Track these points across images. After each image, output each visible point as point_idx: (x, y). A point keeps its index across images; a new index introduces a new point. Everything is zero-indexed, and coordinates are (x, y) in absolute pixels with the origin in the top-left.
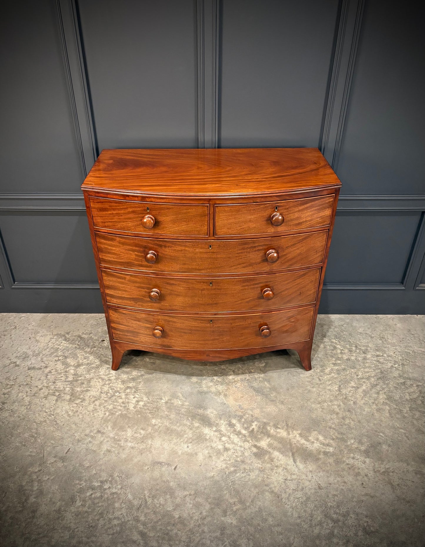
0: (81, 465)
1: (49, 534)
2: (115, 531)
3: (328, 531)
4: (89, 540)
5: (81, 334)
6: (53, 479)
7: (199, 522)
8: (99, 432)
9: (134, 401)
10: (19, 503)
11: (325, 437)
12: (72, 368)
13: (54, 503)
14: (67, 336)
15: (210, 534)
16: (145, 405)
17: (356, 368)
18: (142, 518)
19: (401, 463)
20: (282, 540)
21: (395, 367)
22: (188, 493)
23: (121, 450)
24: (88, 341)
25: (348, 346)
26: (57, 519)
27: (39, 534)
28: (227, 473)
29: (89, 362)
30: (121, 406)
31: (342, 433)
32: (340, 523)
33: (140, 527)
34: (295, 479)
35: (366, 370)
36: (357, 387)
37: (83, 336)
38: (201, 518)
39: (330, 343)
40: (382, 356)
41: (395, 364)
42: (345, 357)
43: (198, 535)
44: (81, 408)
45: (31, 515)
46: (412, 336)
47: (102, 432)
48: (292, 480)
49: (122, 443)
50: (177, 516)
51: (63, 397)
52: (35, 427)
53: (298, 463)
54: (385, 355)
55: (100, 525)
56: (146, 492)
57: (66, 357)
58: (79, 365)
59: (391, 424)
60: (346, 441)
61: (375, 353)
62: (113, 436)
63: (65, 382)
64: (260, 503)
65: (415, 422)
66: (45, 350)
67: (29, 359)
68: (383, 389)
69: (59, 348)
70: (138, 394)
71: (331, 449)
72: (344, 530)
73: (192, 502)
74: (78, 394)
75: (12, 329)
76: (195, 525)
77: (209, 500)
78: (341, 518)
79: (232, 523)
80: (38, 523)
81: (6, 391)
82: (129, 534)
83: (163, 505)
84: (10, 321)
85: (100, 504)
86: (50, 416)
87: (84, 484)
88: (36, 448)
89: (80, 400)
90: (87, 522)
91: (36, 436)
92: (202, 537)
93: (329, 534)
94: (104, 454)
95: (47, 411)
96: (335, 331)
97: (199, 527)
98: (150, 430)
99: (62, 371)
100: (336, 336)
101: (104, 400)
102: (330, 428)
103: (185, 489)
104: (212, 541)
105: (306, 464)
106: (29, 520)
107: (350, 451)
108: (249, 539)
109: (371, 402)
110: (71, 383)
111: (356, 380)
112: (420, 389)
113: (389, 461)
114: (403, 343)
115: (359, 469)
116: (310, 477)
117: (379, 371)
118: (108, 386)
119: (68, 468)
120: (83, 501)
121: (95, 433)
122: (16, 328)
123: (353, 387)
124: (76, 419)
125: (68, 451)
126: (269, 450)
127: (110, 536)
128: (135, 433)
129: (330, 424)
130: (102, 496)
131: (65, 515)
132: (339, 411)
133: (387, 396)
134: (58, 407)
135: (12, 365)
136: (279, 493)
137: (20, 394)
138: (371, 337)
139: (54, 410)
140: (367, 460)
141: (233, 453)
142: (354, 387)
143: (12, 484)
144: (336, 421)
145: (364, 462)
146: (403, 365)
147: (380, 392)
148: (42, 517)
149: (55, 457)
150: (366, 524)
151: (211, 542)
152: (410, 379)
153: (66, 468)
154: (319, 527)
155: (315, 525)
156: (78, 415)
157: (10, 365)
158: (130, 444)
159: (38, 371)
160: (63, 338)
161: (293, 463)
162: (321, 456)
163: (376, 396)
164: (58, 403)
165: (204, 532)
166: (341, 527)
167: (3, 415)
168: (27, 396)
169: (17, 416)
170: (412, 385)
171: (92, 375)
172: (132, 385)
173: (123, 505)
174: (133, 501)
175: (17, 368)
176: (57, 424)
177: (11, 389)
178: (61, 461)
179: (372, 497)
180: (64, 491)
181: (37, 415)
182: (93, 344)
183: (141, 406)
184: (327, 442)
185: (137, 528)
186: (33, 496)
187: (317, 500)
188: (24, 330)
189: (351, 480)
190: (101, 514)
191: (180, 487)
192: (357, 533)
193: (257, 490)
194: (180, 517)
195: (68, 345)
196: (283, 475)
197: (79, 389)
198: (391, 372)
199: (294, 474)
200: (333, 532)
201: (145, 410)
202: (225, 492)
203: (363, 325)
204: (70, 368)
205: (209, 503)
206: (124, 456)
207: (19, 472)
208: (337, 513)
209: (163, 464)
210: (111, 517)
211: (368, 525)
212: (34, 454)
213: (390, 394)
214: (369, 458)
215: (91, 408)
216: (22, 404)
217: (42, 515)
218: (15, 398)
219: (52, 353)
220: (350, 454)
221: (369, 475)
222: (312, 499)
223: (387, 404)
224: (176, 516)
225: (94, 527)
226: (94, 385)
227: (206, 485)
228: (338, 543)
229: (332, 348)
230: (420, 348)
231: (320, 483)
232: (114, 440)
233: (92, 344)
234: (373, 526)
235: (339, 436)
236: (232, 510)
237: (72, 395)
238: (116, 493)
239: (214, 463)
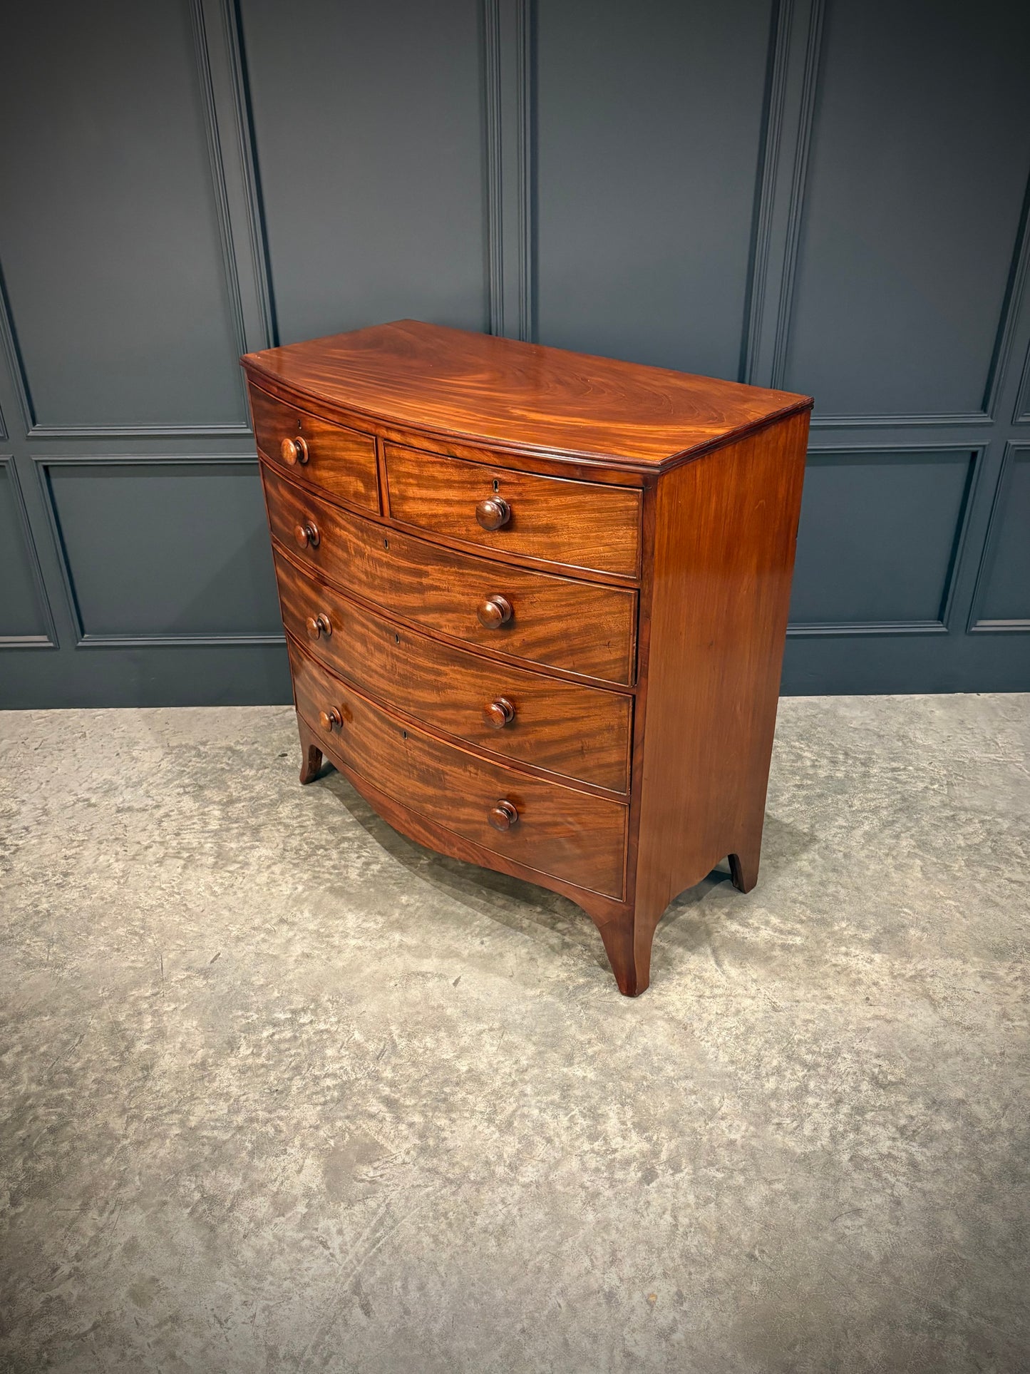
0: (245, 982)
1: (184, 1108)
2: (328, 1098)
3: (795, 1085)
4: (273, 1116)
5: (232, 744)
6: (186, 1008)
7: (513, 1077)
8: (282, 921)
9: (359, 863)
10: (112, 1053)
11: (785, 919)
12: (215, 807)
13: (190, 1051)
14: (202, 748)
15: (539, 1098)
16: (383, 870)
17: (846, 793)
18: (388, 1074)
19: (950, 961)
20: (696, 1103)
21: (934, 790)
22: (486, 1027)
23: (334, 953)
24: (250, 756)
25: (828, 753)
26: (200, 1080)
27: (160, 1108)
28: (571, 988)
29: (253, 794)
30: (331, 874)
31: (820, 911)
32: (821, 1070)
33: (384, 1091)
34: (721, 996)
35: (870, 796)
36: (852, 827)
37: (238, 748)
38: (517, 1070)
39: (787, 750)
40: (905, 769)
41: (932, 784)
42: (822, 773)
43: (512, 1100)
44: (240, 879)
45: (140, 1075)
46: (968, 732)
47: (289, 920)
48: (714, 997)
49: (336, 940)
50: (464, 1069)
51: (198, 859)
52: (140, 916)
53: (726, 966)
54: (911, 768)
55: (294, 1088)
56: (393, 1028)
57: (201, 788)
58: (231, 802)
59: (926, 892)
60: (829, 925)
61: (887, 765)
62: (316, 928)
63: (203, 832)
64: (646, 1040)
65: (978, 886)
66: (153, 775)
67: (117, 793)
68: (909, 829)
69: (184, 771)
70: (368, 850)
71: (798, 940)
72: (830, 1081)
73: (495, 1042)
74: (232, 854)
75: (76, 738)
76: (503, 1083)
77: (534, 1039)
78: (823, 1061)
79: (584, 1078)
80: (158, 1088)
81: (69, 853)
82: (359, 1102)
83: (432, 1050)
84: (70, 723)
85: (293, 1052)
86: (171, 895)
87: (255, 1016)
88: (143, 955)
89: (239, 865)
90: (265, 1083)
91: (142, 932)
92: (521, 1103)
93: (797, 1089)
94: (296, 961)
95: (163, 886)
96: (798, 727)
97: (512, 1085)
98: (397, 915)
99: (194, 813)
100: (801, 735)
101: (291, 863)
102: (794, 901)
103: (479, 1019)
104: (542, 1110)
105: (743, 967)
106: (136, 1084)
107: (840, 941)
108: (623, 1105)
109: (881, 853)
110: (215, 835)
111: (848, 815)
112: (988, 827)
113: (924, 958)
114: (948, 746)
115: (859, 973)
116: (753, 991)
117: (899, 796)
118: (299, 838)
119: (217, 989)
120: (255, 1046)
121: (275, 924)
122: (84, 735)
123: (841, 827)
124: (230, 900)
125: (215, 959)
126: (662, 944)
127: (319, 1108)
128: (364, 921)
129: (793, 895)
130: (295, 1038)
131: (217, 1072)
132: (812, 871)
133: (916, 841)
134: (189, 879)
135: (81, 804)
136: (686, 1020)
137: (102, 858)
138: (879, 736)
139: (181, 883)
140: (877, 957)
141: (582, 951)
142: (845, 827)
143: (95, 1021)
144: (807, 889)
145: (871, 961)
146: (950, 784)
147: (902, 835)
148: (165, 1077)
149: (187, 970)
150: (876, 1070)
151: (540, 1112)
152: (966, 810)
153: (214, 989)
154: (774, 1077)
155: (767, 1074)
156: (235, 893)
157: (77, 805)
158: (353, 942)
159: (140, 815)
160: (193, 752)
161: (715, 966)
162: (777, 953)
163: (894, 841)
164: (189, 871)
165: (526, 1095)
166: (823, 1076)
167: (67, 896)
168: (117, 861)
169: (97, 898)
170: (970, 820)
171: (262, 819)
172: (354, 834)
173: (343, 1052)
174: (367, 1045)
175: (91, 809)
176: (188, 909)
177: (81, 848)
178: (202, 977)
179: (889, 1022)
180: (211, 1029)
181: (142, 895)
182: (262, 762)
183: (376, 873)
184: (789, 926)
185: (375, 1091)
186: (144, 1041)
187: (769, 1031)
188: (103, 740)
189: (843, 993)
190: (297, 1069)
191: (469, 1016)
192: (859, 1086)
193: (638, 1016)
194: (470, 1071)
195: (204, 765)
196: (694, 987)
197: (233, 845)
198: (924, 798)
199: (718, 987)
200: (806, 1086)
201: (385, 878)
202: (568, 1023)
203: (860, 715)
204: (211, 808)
205: (534, 1044)
206: (340, 964)
207: (110, 997)
208: (813, 1053)
209: (429, 975)
210: (317, 1073)
211: (881, 1072)
212: (140, 965)
213: (924, 838)
214: (879, 952)
215: (263, 878)
216: (107, 875)
217: (164, 1073)
218: (90, 865)
219: (170, 781)
220: (839, 947)
221: (882, 983)
222: (758, 1029)
223: (916, 855)
224: (462, 1068)
225: (282, 1092)
226: (268, 837)
227: (527, 1011)
228: (818, 1105)
229: (793, 757)
230: (986, 753)
231: (775, 1000)
232: (319, 936)
233: (259, 761)
234: (892, 1074)
235: (814, 916)
236: (585, 1053)
237: (219, 856)
238: (327, 1031)
239: (540, 970)
